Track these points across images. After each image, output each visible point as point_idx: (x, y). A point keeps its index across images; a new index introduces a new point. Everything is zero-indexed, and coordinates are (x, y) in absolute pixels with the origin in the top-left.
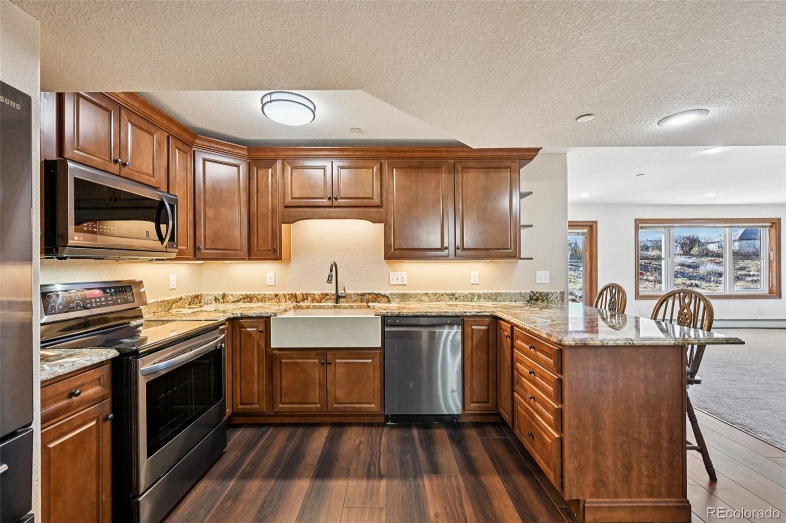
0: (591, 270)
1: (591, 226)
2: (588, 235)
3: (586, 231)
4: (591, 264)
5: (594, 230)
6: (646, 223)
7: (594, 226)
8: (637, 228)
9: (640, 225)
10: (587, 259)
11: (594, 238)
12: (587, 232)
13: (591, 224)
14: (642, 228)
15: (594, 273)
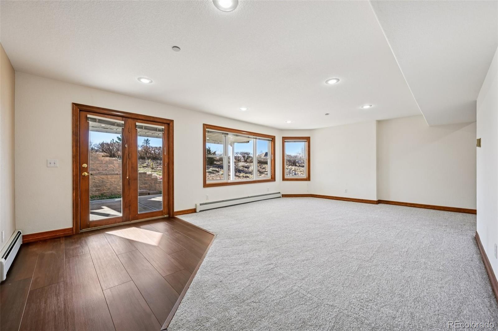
0: (168, 164)
1: (169, 124)
2: (166, 132)
3: (163, 127)
4: (169, 158)
5: (171, 128)
6: (211, 128)
7: (171, 124)
8: (205, 132)
9: (207, 129)
10: (165, 154)
11: (171, 135)
12: (165, 129)
13: (168, 122)
14: (209, 132)
15: (171, 167)
